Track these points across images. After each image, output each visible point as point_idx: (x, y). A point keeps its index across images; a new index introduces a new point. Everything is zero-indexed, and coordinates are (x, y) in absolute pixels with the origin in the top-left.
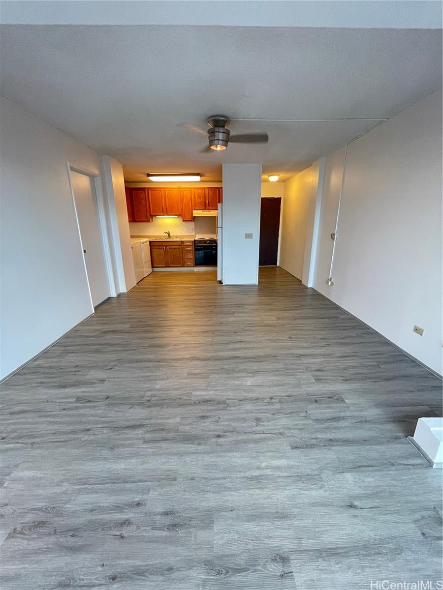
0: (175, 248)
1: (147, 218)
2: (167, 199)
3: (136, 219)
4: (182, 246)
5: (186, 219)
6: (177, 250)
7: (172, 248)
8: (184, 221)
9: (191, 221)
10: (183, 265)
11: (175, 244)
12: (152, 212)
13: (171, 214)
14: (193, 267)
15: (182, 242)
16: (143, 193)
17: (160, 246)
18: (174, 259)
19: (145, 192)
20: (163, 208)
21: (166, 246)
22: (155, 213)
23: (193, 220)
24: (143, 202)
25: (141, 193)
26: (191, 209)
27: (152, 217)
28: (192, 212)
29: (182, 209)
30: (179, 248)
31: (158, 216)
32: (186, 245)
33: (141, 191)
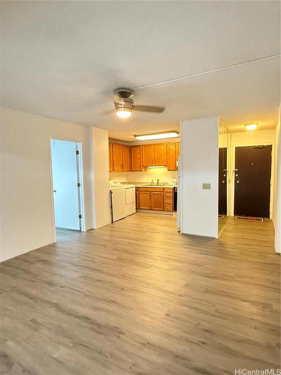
0: (157, 194)
1: (141, 168)
3: (133, 170)
4: (164, 192)
6: (160, 196)
7: (155, 194)
8: (168, 170)
9: (175, 170)
10: (164, 209)
11: (158, 190)
12: (144, 163)
13: (159, 165)
14: (172, 211)
15: (164, 188)
16: (139, 149)
17: (146, 191)
18: (156, 204)
19: (140, 148)
20: (152, 161)
21: (151, 192)
22: (147, 164)
23: (176, 169)
24: (138, 156)
25: (138, 149)
26: (175, 160)
27: (146, 168)
28: (176, 162)
29: (167, 161)
30: (161, 194)
31: (149, 166)
32: (167, 191)
33: (138, 148)
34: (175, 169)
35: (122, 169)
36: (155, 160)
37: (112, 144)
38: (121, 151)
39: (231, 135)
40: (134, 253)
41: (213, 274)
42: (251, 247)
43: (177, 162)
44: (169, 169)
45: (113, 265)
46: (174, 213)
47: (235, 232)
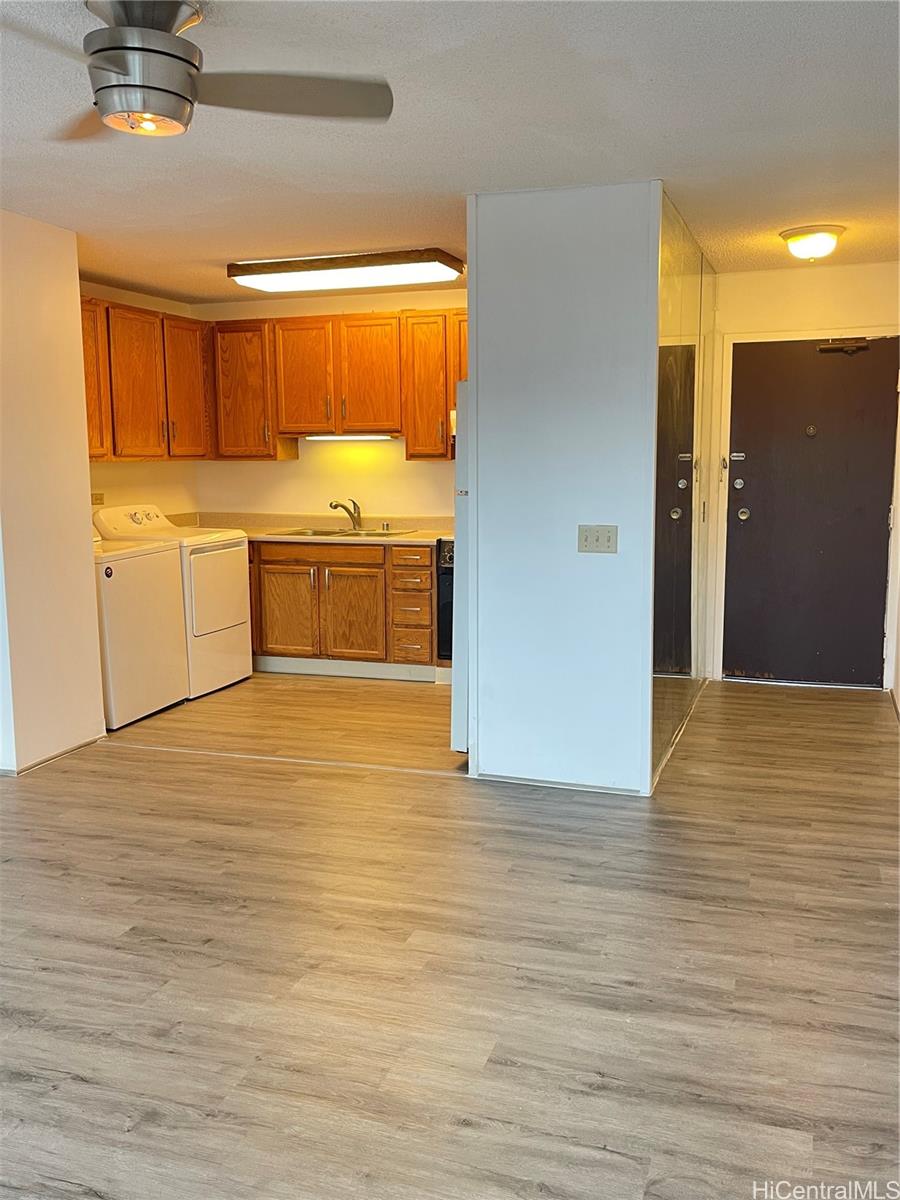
0: (354, 577)
1: (265, 443)
2: (345, 365)
4: (388, 566)
5: (420, 449)
6: (365, 584)
7: (340, 576)
8: (410, 456)
9: (443, 456)
10: (388, 652)
11: (357, 556)
13: (358, 425)
14: (430, 663)
15: (385, 547)
16: (256, 340)
17: (297, 562)
18: (351, 625)
19: (261, 337)
21: (320, 566)
22: (298, 421)
23: (447, 450)
24: (253, 379)
25: (249, 341)
26: (442, 402)
27: (297, 439)
28: (447, 416)
29: (403, 406)
30: (372, 577)
31: (311, 434)
32: (402, 562)
33: (249, 335)
34: (441, 451)
35: (164, 445)
36: (343, 402)
37: (107, 309)
38: (158, 346)
39: (715, 286)
40: (223, 899)
41: (630, 984)
42: (803, 833)
43: (453, 414)
44: (412, 452)
45: (106, 976)
46: (439, 669)
47: (730, 759)
